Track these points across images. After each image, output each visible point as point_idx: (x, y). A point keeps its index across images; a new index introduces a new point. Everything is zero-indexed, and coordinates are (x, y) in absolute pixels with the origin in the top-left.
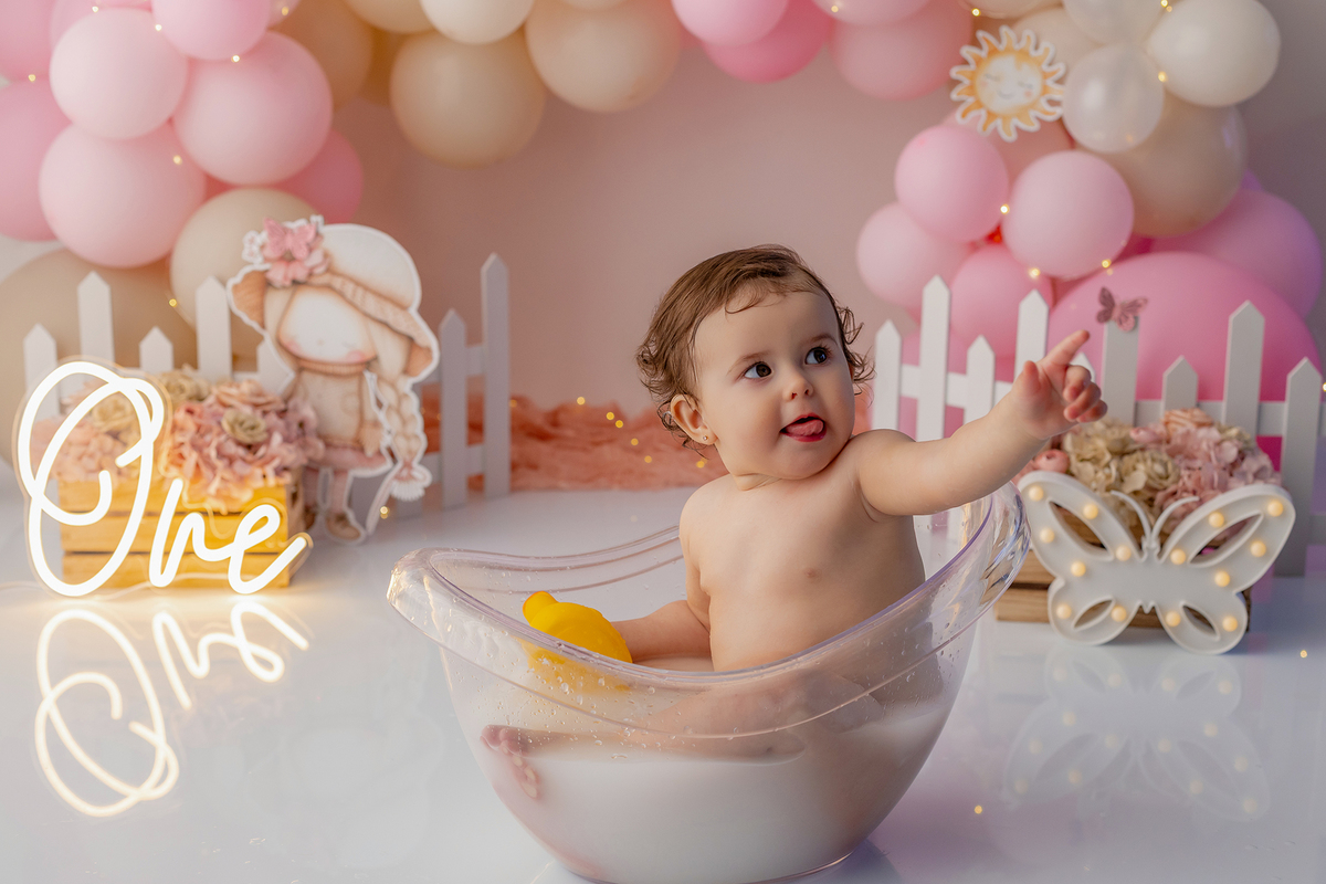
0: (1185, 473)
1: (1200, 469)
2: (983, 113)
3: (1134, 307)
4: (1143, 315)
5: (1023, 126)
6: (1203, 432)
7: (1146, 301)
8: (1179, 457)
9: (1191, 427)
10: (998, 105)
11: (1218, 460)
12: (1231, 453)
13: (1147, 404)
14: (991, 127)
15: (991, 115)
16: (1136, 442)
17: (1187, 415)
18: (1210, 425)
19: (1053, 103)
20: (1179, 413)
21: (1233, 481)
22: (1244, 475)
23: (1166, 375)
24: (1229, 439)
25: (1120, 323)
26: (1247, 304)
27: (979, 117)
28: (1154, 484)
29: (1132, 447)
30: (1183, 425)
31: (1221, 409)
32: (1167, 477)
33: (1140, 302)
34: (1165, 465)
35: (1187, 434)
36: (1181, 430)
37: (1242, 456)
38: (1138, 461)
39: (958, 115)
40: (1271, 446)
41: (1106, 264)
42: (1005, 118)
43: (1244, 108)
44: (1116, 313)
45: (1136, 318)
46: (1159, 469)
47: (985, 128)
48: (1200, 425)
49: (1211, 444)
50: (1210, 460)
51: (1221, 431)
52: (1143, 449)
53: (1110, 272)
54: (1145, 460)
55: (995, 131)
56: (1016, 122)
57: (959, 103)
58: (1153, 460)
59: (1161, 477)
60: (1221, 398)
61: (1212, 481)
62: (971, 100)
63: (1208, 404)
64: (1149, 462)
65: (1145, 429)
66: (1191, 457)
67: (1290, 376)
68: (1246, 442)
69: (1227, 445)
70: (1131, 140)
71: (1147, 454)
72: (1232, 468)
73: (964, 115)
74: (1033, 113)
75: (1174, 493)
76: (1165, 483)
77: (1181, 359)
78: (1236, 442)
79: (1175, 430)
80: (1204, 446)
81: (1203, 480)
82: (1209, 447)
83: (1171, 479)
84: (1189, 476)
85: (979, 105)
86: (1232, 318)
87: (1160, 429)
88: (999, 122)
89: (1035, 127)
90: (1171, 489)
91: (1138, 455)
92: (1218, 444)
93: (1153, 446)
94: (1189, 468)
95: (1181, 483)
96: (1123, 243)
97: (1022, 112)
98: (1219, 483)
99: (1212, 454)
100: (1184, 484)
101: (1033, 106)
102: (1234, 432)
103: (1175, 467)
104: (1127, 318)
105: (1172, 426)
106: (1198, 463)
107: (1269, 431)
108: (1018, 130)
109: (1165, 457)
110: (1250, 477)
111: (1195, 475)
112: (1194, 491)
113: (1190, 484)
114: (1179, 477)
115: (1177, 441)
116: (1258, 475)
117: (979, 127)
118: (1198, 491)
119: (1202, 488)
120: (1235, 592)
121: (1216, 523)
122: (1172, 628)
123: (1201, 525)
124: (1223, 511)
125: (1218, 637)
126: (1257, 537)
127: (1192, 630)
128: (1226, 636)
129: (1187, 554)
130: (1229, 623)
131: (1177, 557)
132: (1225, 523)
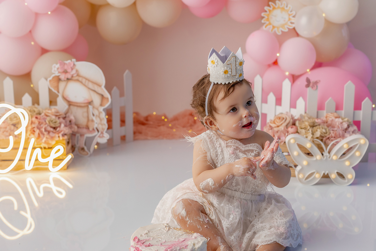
0: (332, 132)
1: (336, 130)
2: (271, 26)
3: (316, 83)
4: (319, 85)
5: (283, 30)
6: (337, 120)
7: (320, 81)
8: (330, 127)
9: (333, 118)
10: (276, 24)
11: (342, 128)
12: (345, 126)
13: (320, 112)
14: (274, 30)
15: (274, 27)
16: (317, 123)
17: (332, 115)
18: (339, 117)
19: (292, 23)
20: (330, 114)
21: (346, 135)
22: (349, 132)
23: (326, 103)
24: (345, 121)
25: (312, 88)
26: (350, 82)
28: (323, 135)
29: (316, 124)
30: (331, 118)
31: (342, 113)
32: (326, 133)
33: (318, 81)
34: (326, 130)
35: (332, 120)
36: (330, 119)
37: (349, 126)
38: (318, 128)
39: (264, 27)
40: (357, 124)
41: (308, 70)
42: (278, 28)
43: (348, 24)
44: (311, 85)
45: (317, 86)
46: (324, 131)
47: (272, 31)
48: (336, 118)
49: (339, 123)
50: (339, 128)
51: (342, 119)
52: (319, 125)
53: (309, 73)
54: (320, 128)
55: (275, 32)
56: (281, 29)
57: (264, 24)
58: (322, 128)
59: (325, 133)
60: (342, 109)
62: (267, 23)
63: (339, 111)
65: (320, 119)
66: (334, 127)
67: (363, 103)
68: (350, 122)
69: (344, 123)
70: (315, 34)
71: (321, 126)
72: (346, 130)
73: (266, 27)
74: (286, 26)
75: (329, 138)
76: (326, 135)
77: (330, 98)
78: (347, 122)
79: (329, 119)
80: (337, 124)
81: (337, 134)
82: (339, 124)
83: (328, 134)
84: (333, 133)
85: (270, 24)
86: (345, 86)
87: (324, 119)
88: (276, 29)
89: (287, 30)
90: (328, 137)
91: (318, 127)
92: (342, 123)
93: (322, 124)
94: (333, 130)
95: (330, 135)
96: (313, 64)
97: (283, 26)
98: (342, 135)
99: (340, 126)
100: (331, 135)
101: (286, 24)
102: (346, 119)
103: (329, 130)
104: (314, 86)
105: (328, 118)
106: (336, 129)
107: (356, 119)
108: (282, 31)
109: (326, 127)
110: (351, 133)
111: (335, 132)
112: (335, 137)
113: (333, 135)
114: (330, 133)
115: (329, 122)
116: (354, 132)
117: (270, 30)
118: (336, 137)
119: (337, 136)
120: (351, 167)
121: (346, 147)
122: (333, 179)
123: (342, 148)
124: (348, 143)
125: (346, 181)
126: (357, 150)
127: (340, 179)
128: (349, 180)
129: (337, 157)
130: (350, 176)
131: (335, 158)
132: (348, 146)
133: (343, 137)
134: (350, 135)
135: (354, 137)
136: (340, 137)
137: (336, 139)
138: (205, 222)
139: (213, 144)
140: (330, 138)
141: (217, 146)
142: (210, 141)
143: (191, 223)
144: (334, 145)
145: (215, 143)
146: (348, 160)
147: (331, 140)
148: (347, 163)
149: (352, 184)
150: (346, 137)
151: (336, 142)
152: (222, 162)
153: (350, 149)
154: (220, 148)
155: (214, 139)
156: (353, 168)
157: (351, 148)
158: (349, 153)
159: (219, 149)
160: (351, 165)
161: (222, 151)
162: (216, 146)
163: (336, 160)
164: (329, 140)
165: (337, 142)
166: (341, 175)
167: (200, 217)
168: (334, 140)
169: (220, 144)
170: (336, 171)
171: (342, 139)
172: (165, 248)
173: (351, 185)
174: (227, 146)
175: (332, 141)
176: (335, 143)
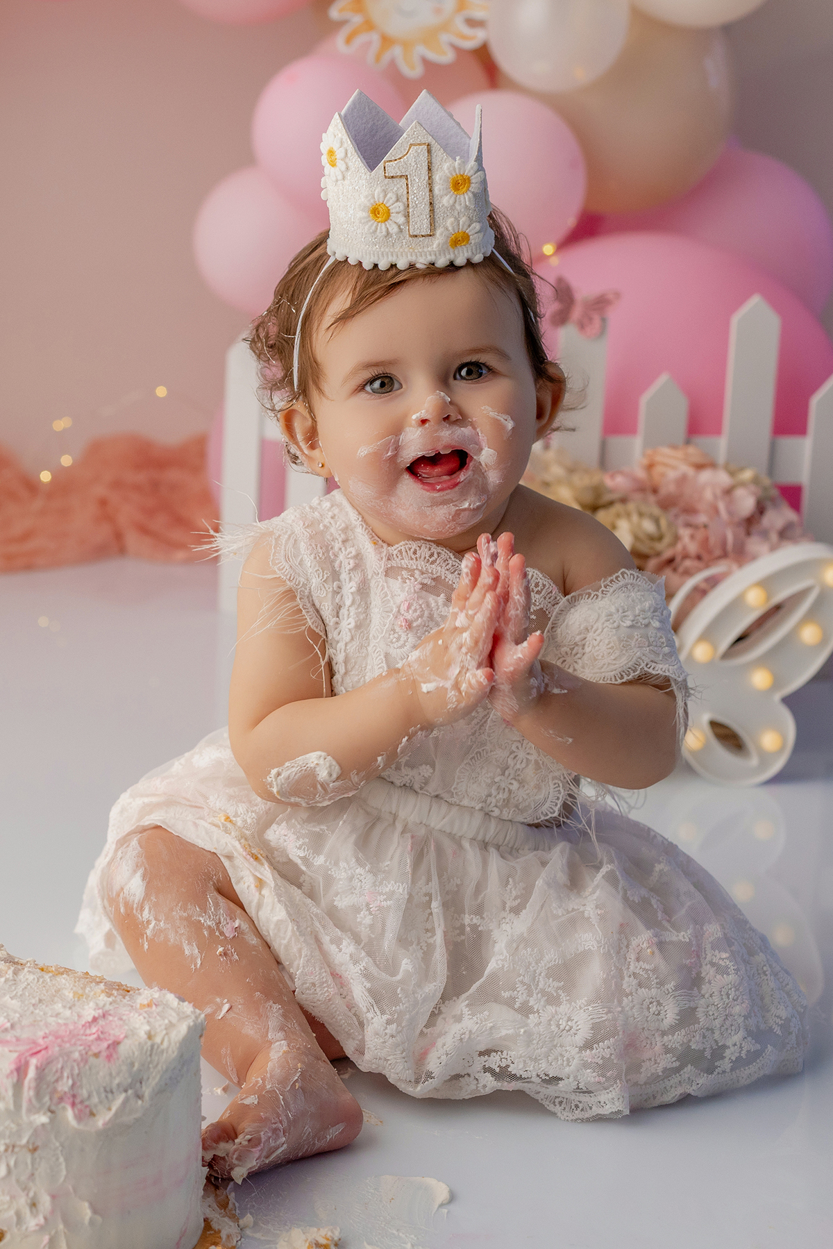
0: (685, 533)
1: (705, 526)
2: (375, 38)
3: (600, 304)
4: (615, 315)
5: (432, 56)
6: (705, 476)
7: (618, 295)
8: (674, 511)
9: (685, 469)
10: (396, 26)
11: (730, 513)
12: (746, 503)
13: (616, 442)
14: (386, 58)
15: (387, 41)
16: (611, 491)
17: (679, 454)
18: (712, 465)
19: (472, 23)
20: (666, 451)
21: (754, 544)
22: (765, 534)
23: (644, 400)
24: (743, 484)
25: (582, 326)
26: (756, 301)
27: (369, 43)
28: (644, 549)
29: (607, 497)
30: (674, 468)
31: (721, 446)
32: (660, 538)
33: (611, 296)
34: (657, 521)
35: (683, 480)
36: (672, 475)
37: (761, 509)
38: (618, 516)
39: (339, 41)
40: (792, 495)
41: (548, 249)
42: (407, 45)
44: (577, 313)
45: (604, 320)
46: (648, 526)
47: (378, 58)
48: (700, 467)
49: (719, 492)
50: (716, 511)
51: (732, 474)
52: (624, 500)
53: (555, 261)
54: (628, 515)
55: (393, 64)
56: (421, 50)
57: (341, 24)
58: (641, 515)
59: (652, 538)
60: (718, 431)
61: (724, 544)
62: (357, 19)
63: (703, 441)
64: (635, 518)
65: (621, 473)
66: (690, 510)
67: (815, 401)
68: (765, 489)
69: (740, 493)
70: (582, 75)
71: (631, 506)
72: (750, 523)
73: (349, 40)
74: (445, 38)
75: (670, 561)
76: (659, 546)
77: (664, 378)
78: (753, 488)
79: (663, 475)
80: (708, 495)
81: (712, 541)
82: (715, 496)
83: (667, 540)
84: (692, 537)
85: (369, 26)
86: (735, 320)
87: (640, 474)
88: (397, 51)
89: (447, 57)
90: (667, 554)
91: (618, 507)
92: (728, 492)
93: (638, 496)
94: (688, 525)
95: (679, 547)
96: (571, 221)
97: (430, 36)
98: (734, 545)
99: (722, 506)
100: (684, 548)
101: (445, 27)
102: (747, 475)
103: (670, 525)
104: (591, 319)
105: (658, 470)
106: (702, 519)
107: (788, 478)
108: (426, 63)
109: (656, 511)
110: (774, 537)
111: (700, 535)
112: (699, 558)
113: (693, 548)
114: (677, 538)
115: (668, 488)
116: (786, 534)
117: (370, 57)
118: (705, 556)
119: (710, 552)
120: (777, 697)
121: (756, 601)
122: (693, 753)
123: (737, 604)
124: (766, 583)
125: (754, 761)
126: (810, 617)
127: (722, 753)
128: (765, 758)
129: (715, 648)
130: (769, 741)
131: (702, 653)
132: (768, 598)
133: (740, 555)
134: (773, 549)
135: (792, 554)
136: (725, 555)
137: (707, 566)
138: (222, 933)
139: (328, 551)
140: (678, 559)
141: (345, 563)
142: (311, 537)
143: (161, 931)
144: (700, 593)
145: (336, 549)
146: (763, 661)
147: (681, 569)
148: (760, 679)
149: (780, 778)
150: (754, 558)
151: (707, 580)
152: (356, 643)
153: (775, 612)
154: (357, 578)
155: (332, 530)
156: (787, 701)
157: (778, 608)
158: (767, 634)
159: (350, 579)
160: (777, 684)
161: (363, 590)
162: (338, 562)
163: (710, 664)
164: (675, 570)
165: (713, 582)
166: (728, 736)
167: (204, 910)
168: (699, 570)
169: (358, 557)
170: (706, 718)
171: (734, 567)
172: (15, 1055)
173: (778, 779)
174: (388, 572)
175: (688, 573)
176: (704, 586)
